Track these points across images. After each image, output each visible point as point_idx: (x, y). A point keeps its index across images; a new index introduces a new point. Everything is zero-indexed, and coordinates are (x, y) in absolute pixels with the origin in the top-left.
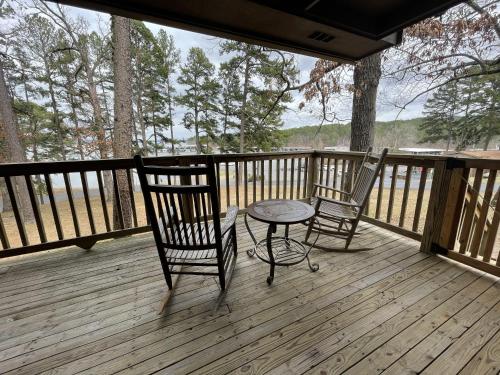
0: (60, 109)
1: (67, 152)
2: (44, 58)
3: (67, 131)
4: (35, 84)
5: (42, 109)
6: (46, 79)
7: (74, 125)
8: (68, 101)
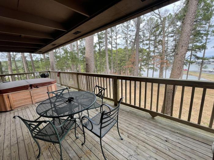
0: (150, 49)
1: (149, 64)
2: (150, 32)
3: (151, 57)
4: (145, 42)
5: (146, 50)
6: (149, 40)
7: (153, 55)
8: (154, 46)
